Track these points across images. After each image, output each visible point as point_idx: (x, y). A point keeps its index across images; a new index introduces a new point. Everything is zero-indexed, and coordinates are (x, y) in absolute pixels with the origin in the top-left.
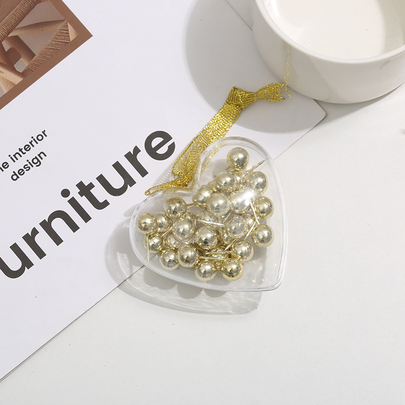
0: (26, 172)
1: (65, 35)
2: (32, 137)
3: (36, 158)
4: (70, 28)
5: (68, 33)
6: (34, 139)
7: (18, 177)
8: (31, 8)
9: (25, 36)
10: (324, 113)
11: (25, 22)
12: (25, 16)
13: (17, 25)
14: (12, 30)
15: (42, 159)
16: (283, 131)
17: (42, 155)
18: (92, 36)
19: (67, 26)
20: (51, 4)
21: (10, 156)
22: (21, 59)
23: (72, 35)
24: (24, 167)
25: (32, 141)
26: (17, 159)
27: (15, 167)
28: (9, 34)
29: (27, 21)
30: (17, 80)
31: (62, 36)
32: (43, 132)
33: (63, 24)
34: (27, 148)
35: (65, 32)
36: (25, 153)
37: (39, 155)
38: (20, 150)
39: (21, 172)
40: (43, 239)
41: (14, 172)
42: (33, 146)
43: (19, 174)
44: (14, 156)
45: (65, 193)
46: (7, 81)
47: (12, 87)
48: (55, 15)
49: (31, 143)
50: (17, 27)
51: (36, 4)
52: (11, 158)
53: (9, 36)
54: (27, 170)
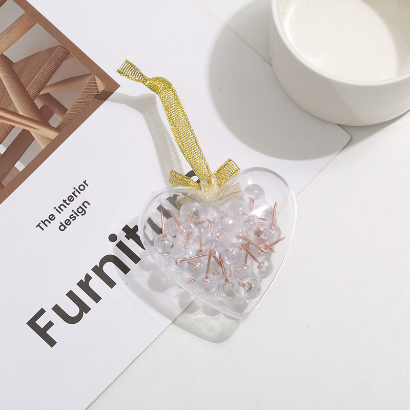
0: (72, 222)
1: (94, 87)
2: (74, 188)
3: (80, 207)
4: (98, 80)
5: (97, 86)
6: (76, 190)
7: (65, 227)
8: (58, 66)
9: (56, 93)
10: (349, 136)
11: (54, 80)
12: (53, 74)
13: (46, 83)
14: (42, 88)
15: (86, 208)
16: (313, 157)
17: (86, 204)
18: (120, 86)
19: (95, 79)
20: (77, 59)
21: (55, 208)
22: (55, 115)
23: (101, 87)
24: (70, 217)
25: (74, 192)
26: (63, 211)
28: (40, 92)
29: (56, 78)
30: (53, 135)
31: (91, 89)
32: (84, 182)
33: (90, 77)
34: (71, 199)
35: (93, 85)
36: (69, 204)
37: (83, 204)
38: (64, 201)
39: (68, 222)
40: (97, 284)
41: (61, 223)
42: (76, 196)
43: (66, 224)
44: (59, 207)
45: (113, 238)
46: (44, 137)
47: (49, 142)
48: (81, 70)
49: (73, 193)
50: (46, 85)
51: (63, 61)
52: (57, 210)
53: (40, 94)
54: (73, 220)
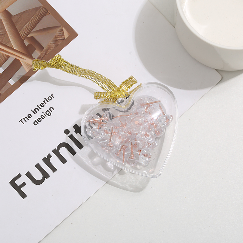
0: (42, 120)
1: (62, 35)
2: (45, 98)
3: (48, 111)
4: (65, 30)
5: (64, 34)
6: (46, 100)
7: (38, 123)
8: (40, 19)
9: (38, 37)
10: (221, 77)
11: (37, 28)
12: (37, 24)
13: (32, 30)
14: (29, 33)
15: (51, 111)
16: (196, 88)
17: (51, 109)
18: (78, 35)
19: (63, 29)
20: (52, 16)
21: (32, 110)
22: (36, 51)
23: (66, 35)
24: (41, 117)
26: (37, 112)
27: (35, 117)
28: (28, 36)
29: (38, 27)
31: (60, 35)
32: (51, 95)
33: (60, 28)
34: (42, 105)
35: (62, 33)
36: (41, 108)
37: (50, 109)
38: (38, 106)
39: (39, 120)
40: (54, 160)
41: (35, 120)
42: (46, 104)
43: (38, 121)
44: (35, 110)
45: (67, 132)
46: (28, 64)
47: (31, 68)
48: (55, 23)
49: (44, 102)
50: (32, 31)
51: (43, 17)
52: (33, 111)
53: (28, 37)
